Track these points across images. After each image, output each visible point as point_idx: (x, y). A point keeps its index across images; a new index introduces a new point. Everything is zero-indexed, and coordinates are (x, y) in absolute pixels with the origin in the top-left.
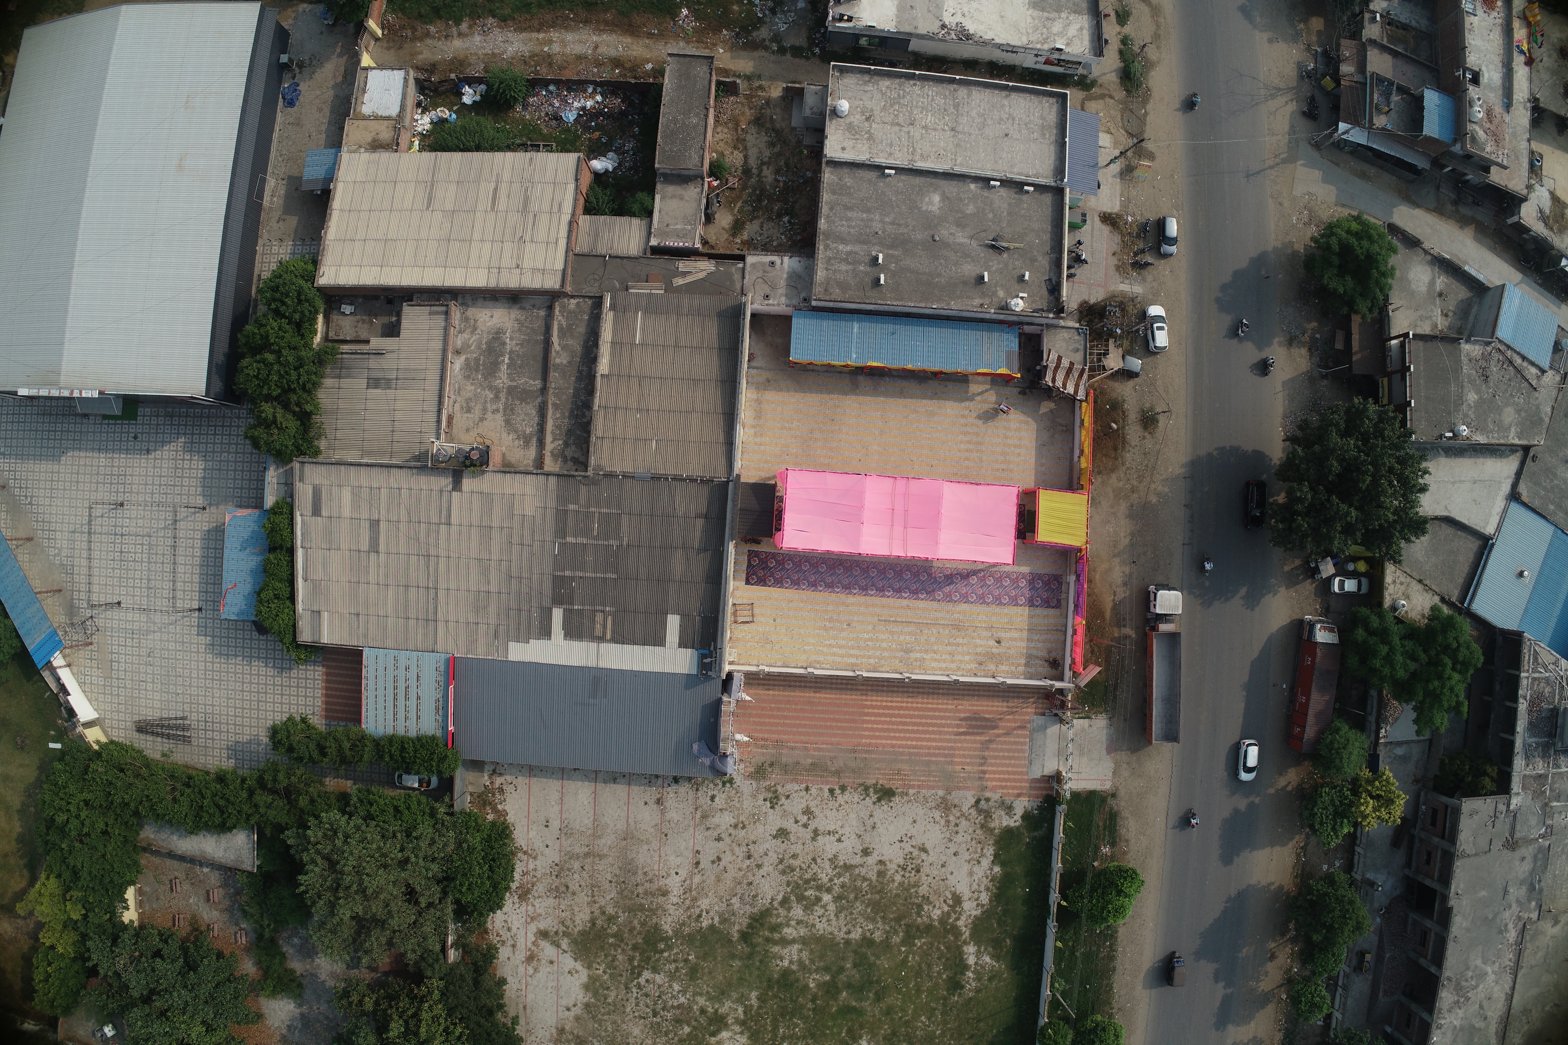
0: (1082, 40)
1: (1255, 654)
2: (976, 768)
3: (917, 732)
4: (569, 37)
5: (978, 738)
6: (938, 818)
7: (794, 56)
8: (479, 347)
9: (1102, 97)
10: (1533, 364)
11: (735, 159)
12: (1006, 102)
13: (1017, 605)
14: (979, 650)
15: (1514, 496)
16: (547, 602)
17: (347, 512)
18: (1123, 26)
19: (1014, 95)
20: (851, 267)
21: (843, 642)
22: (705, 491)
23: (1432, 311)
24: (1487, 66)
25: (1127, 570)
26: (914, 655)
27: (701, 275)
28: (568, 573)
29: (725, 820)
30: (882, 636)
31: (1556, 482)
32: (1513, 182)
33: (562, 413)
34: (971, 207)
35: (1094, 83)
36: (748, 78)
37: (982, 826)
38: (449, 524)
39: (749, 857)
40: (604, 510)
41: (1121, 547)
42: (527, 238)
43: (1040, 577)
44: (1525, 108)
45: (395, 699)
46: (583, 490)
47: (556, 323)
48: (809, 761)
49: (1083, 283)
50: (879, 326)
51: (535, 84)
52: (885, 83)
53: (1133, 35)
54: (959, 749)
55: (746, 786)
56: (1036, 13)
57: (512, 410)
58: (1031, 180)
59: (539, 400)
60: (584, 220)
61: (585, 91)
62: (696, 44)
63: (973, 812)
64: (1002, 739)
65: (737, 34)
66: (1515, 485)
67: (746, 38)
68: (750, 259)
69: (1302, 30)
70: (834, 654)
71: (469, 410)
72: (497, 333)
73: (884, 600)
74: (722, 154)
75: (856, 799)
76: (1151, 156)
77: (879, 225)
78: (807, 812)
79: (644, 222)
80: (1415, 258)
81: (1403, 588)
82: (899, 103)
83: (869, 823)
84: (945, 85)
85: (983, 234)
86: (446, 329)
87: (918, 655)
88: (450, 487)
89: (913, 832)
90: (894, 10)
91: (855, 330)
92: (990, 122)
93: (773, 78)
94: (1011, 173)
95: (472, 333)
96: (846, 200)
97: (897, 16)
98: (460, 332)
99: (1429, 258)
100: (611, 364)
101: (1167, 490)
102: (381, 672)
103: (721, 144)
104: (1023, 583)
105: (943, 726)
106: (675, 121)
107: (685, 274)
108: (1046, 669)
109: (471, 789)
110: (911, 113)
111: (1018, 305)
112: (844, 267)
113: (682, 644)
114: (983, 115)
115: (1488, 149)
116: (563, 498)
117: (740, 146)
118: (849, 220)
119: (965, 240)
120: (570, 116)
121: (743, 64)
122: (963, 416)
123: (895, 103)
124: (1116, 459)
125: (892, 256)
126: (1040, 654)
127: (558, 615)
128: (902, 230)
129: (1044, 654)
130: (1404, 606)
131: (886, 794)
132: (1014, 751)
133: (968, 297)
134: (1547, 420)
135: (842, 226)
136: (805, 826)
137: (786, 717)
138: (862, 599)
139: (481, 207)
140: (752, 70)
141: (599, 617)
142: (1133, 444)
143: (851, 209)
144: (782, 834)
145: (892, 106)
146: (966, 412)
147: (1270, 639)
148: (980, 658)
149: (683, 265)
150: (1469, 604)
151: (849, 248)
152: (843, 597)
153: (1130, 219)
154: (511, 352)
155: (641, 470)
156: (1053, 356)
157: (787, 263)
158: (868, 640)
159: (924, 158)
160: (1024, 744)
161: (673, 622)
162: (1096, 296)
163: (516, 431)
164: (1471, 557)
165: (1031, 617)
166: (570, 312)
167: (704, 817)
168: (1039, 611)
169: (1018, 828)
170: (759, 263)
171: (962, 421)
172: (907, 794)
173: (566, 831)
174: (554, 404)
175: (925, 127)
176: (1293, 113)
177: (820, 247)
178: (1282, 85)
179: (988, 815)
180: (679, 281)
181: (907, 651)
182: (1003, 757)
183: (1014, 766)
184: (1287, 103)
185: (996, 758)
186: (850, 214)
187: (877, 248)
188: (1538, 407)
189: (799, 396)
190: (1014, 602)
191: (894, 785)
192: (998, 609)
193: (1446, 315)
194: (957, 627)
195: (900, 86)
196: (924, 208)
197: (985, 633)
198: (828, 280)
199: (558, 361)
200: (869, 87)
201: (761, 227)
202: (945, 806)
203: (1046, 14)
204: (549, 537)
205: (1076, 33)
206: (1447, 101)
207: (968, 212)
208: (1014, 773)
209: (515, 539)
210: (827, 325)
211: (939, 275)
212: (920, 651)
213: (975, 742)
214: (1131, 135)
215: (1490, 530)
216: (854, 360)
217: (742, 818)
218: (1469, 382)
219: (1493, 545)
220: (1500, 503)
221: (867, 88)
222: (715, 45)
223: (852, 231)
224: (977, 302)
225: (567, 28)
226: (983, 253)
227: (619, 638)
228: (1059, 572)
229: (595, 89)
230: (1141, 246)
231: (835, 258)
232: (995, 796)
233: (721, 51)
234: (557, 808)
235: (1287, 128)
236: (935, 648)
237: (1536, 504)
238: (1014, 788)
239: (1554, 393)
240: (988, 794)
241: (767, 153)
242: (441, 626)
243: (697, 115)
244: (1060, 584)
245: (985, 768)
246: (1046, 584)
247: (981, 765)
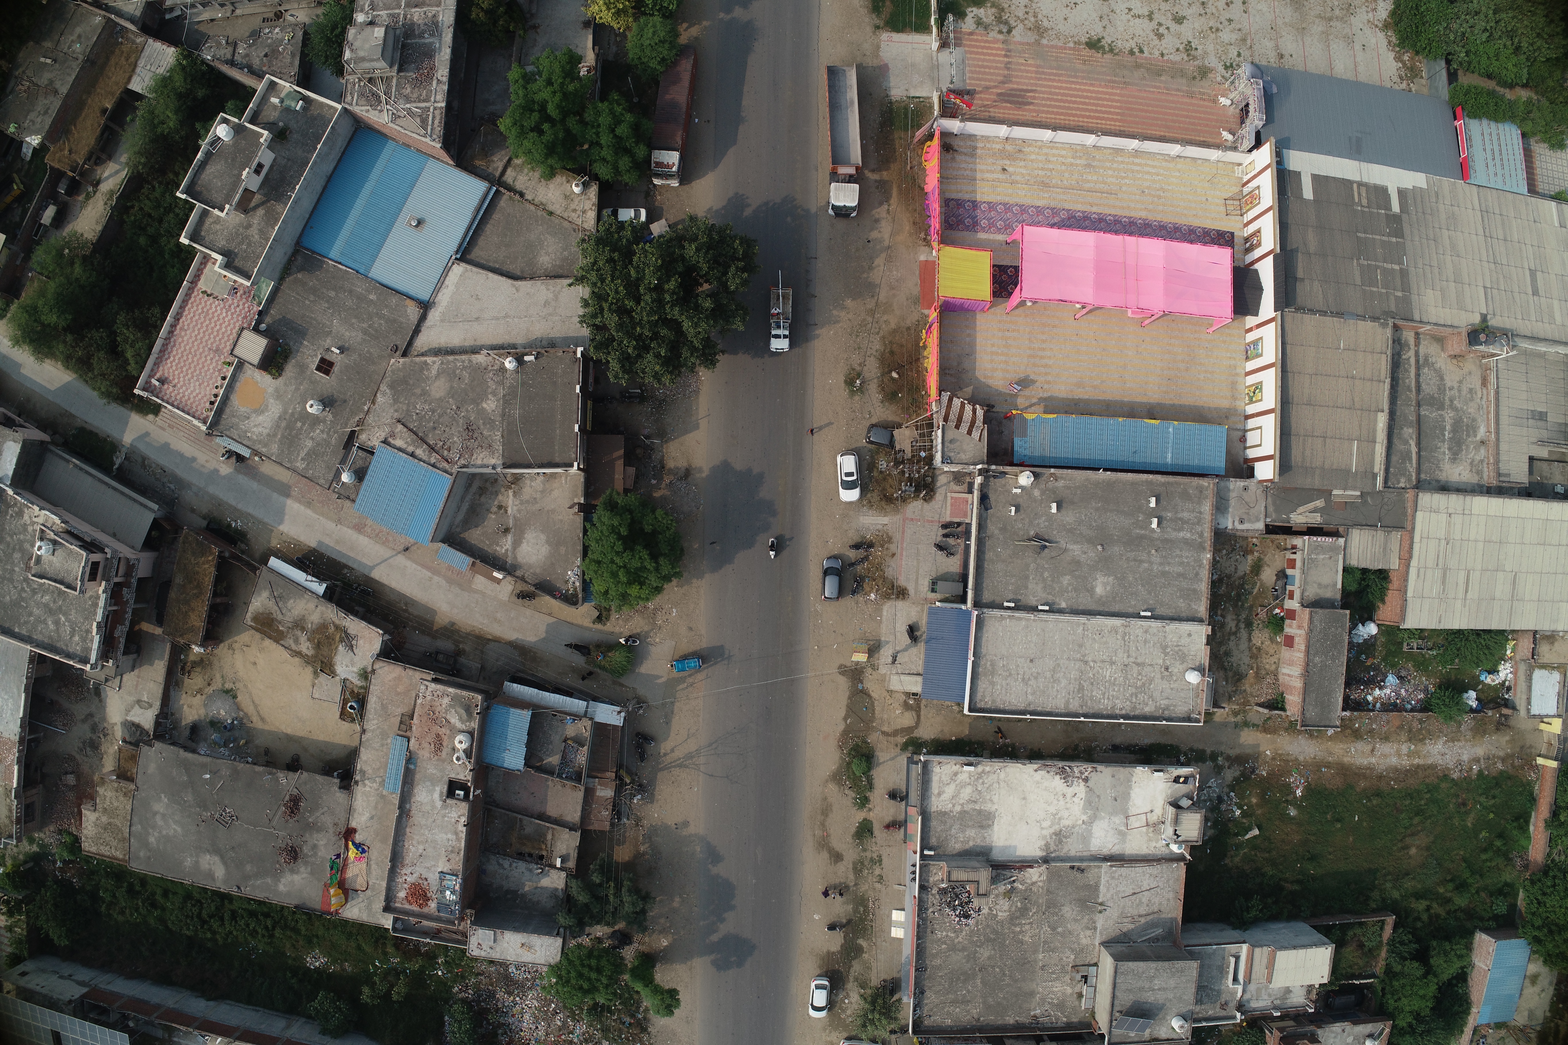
0: (940, 781)
1: (732, 151)
2: (1014, 60)
3: (1072, 96)
4: (1394, 761)
5: (1015, 86)
6: (1045, 20)
7: (1204, 751)
8: (1468, 447)
9: (895, 733)
10: (400, 449)
11: (1260, 637)
12: (1030, 697)
13: (989, 203)
14: (1022, 163)
15: (425, 306)
16: (1405, 217)
17: (1556, 303)
18: (865, 819)
19: (1022, 706)
20: (1180, 515)
21: (1146, 177)
22: (1300, 300)
23: (519, 511)
24: (434, 807)
25: (874, 235)
26: (1083, 162)
27: (1301, 509)
28: (1394, 240)
29: (1227, 35)
30: (1114, 180)
31: (365, 325)
32: (393, 675)
33: (1404, 382)
34: (1065, 582)
35: (904, 747)
36: (1246, 724)
37: (1003, 10)
38: (1485, 287)
39: (1203, 3)
40: (1375, 289)
41: (883, 255)
42: (1443, 542)
43: (967, 228)
44: (363, 772)
45: (1500, 151)
46: (1393, 308)
47: (1414, 465)
48: (1163, 78)
49: (928, 521)
50: (1148, 460)
51: (1425, 707)
52: (1148, 709)
53: (854, 810)
54: (1031, 78)
55: (1212, 61)
56: (988, 807)
57: (1439, 389)
58: (1009, 613)
59: (1421, 397)
60: (1394, 564)
61: (1382, 704)
62: (1289, 758)
63: (1013, 23)
64: (992, 84)
65: (1253, 772)
66: (423, 318)
67: (1245, 768)
68: (1260, 526)
69: (643, 844)
70: (1154, 167)
71: (1471, 390)
72: (1455, 459)
73: (1113, 212)
74: (1272, 640)
75: (1119, 42)
76: (844, 670)
77: (1153, 559)
78: (1160, 36)
79: (1348, 562)
80: (538, 571)
81: (573, 206)
82: (1136, 688)
83: (1105, 22)
84: (1091, 711)
85: (1053, 554)
86: (1497, 462)
87: (1078, 162)
88: (1489, 317)
89: (1066, 11)
90: (1133, 795)
91: (1170, 455)
92: (1048, 674)
93: (1225, 725)
94: (1028, 620)
95: (1473, 461)
96: (1184, 584)
97: (1130, 787)
98: (1482, 461)
99: (519, 573)
100: (1376, 421)
101: (835, 312)
102: (1513, 173)
103: (1272, 651)
104: (984, 223)
105: (1048, 99)
106: (1333, 659)
107: (1314, 511)
108: (956, 143)
109: (1424, 82)
110: (1126, 678)
111: (1025, 479)
112: (1185, 515)
113: (1298, 174)
114: (1054, 681)
115: (446, 701)
116: (1406, 301)
117: (1255, 651)
118: (1181, 564)
119: (1071, 547)
120: (1391, 679)
121: (1249, 738)
122: (1048, 382)
123: (1141, 687)
124: (890, 342)
125: (1141, 528)
126: (963, 158)
127: (1396, 207)
128: (1132, 555)
129: (959, 157)
130: (577, 185)
131: (1094, 44)
132: (979, 73)
133: (1068, 488)
134: (383, 387)
135: (1187, 557)
136: (1160, 24)
137: (1187, 117)
138: (1133, 214)
139: (1478, 573)
140: (1242, 733)
141: (1364, 202)
142: (872, 358)
143: (1180, 575)
144: (1179, 20)
145: (1144, 684)
146: (1046, 386)
147: (715, 166)
148: (1021, 156)
149: (1316, 519)
150: (490, 189)
151: (1181, 534)
152: (1151, 217)
153: (873, 596)
154: (1443, 441)
155: (1352, 321)
156: (976, 434)
157: (1230, 523)
158: (1124, 178)
159: (1114, 630)
160: (970, 78)
161: (1308, 193)
162: (915, 507)
163: (1435, 370)
164: (481, 242)
165: (974, 191)
166: (1404, 475)
167: (1244, 40)
168: (967, 197)
169: (969, 6)
170: (1253, 522)
171: (1049, 378)
172: (1075, 43)
173: (1349, 40)
174: (1411, 391)
175: (1112, 663)
176: (666, 739)
177: (1208, 535)
178: (676, 771)
179: (999, 20)
180: (1320, 503)
181: (1089, 166)
182: (990, 68)
183: (979, 60)
184: (672, 750)
185: (996, 68)
186: (1180, 569)
187: (1156, 536)
188: (396, 401)
189: (1199, 403)
190: (991, 206)
191: (1087, 52)
192: (1007, 199)
193: (500, 507)
194: (1045, 185)
195: (1135, 707)
196: (1111, 579)
197: (1018, 178)
198: (1199, 503)
199: (1410, 430)
200: (1164, 703)
201: (1236, 569)
202: (1039, 30)
203: (977, 807)
204: (1412, 270)
205: (947, 789)
206: (492, 758)
207: (1068, 577)
208: (977, 53)
209: (1436, 270)
210: (1195, 461)
211: (1097, 509)
212: (1077, 165)
213: (1018, 83)
214: (865, 693)
215: (459, 269)
216: (1173, 426)
217: (1213, 36)
218: (494, 421)
219: (457, 252)
220: (444, 298)
221: (1166, 702)
222: (1273, 759)
223: (1178, 552)
224: (1061, 484)
225: (1396, 770)
226: (1054, 534)
227: (1346, 184)
228: (948, 232)
229: (1374, 706)
230: (859, 568)
231: (1193, 524)
232: (993, 35)
233: (1268, 753)
234: (1358, 59)
235: (675, 722)
236: (1063, 167)
237: (394, 300)
238: (977, 41)
239: (370, 419)
240: (1001, 37)
241: (1232, 644)
242: (1477, 207)
243: (1315, 665)
244: (946, 221)
245: (1006, 60)
246: (960, 222)
247: (1009, 63)
